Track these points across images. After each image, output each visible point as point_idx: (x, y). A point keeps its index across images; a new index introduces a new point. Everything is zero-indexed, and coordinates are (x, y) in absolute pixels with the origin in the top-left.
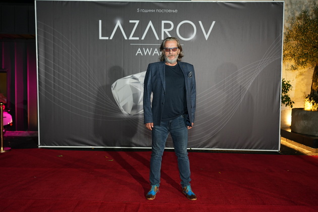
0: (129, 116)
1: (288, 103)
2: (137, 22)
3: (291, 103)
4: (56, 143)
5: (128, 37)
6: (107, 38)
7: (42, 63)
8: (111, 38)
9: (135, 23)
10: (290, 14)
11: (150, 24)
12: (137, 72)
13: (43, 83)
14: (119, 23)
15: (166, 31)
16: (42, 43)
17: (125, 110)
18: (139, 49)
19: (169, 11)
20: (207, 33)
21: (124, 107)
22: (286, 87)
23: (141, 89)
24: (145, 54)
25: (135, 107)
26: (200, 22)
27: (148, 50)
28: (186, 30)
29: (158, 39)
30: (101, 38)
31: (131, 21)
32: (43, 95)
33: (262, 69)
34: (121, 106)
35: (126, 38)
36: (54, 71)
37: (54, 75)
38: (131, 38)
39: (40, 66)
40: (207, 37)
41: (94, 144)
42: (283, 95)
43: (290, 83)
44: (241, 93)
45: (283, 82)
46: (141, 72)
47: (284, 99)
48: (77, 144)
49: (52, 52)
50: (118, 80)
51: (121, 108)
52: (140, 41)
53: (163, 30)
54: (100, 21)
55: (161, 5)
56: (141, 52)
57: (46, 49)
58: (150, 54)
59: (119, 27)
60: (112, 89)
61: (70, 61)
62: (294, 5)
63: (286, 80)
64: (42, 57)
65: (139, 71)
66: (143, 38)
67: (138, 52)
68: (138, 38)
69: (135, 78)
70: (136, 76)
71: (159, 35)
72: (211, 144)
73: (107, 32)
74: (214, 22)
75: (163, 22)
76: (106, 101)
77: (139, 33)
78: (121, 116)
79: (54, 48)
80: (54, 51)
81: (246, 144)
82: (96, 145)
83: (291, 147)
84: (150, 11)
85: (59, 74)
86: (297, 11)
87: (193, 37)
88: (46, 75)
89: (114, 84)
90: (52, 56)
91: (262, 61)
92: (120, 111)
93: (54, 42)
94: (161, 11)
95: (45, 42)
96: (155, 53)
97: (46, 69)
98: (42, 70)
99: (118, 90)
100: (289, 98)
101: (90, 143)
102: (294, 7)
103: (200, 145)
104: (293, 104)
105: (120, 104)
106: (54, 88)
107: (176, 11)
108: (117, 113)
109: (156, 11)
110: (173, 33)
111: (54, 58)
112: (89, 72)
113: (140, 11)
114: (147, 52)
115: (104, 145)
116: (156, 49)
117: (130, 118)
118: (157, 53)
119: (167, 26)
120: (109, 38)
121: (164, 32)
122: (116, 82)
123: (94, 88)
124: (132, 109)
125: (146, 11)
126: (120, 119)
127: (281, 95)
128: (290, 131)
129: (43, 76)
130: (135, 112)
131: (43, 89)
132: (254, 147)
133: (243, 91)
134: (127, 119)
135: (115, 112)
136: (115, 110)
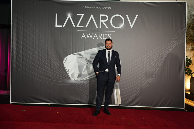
0: (76, 82)
1: (190, 74)
2: (83, 15)
3: (192, 74)
4: (23, 101)
5: (76, 25)
6: (61, 26)
7: (15, 43)
8: (64, 26)
9: (81, 16)
10: (188, 13)
11: (92, 16)
12: (82, 51)
13: (15, 57)
14: (69, 16)
15: (103, 21)
16: (15, 29)
17: (73, 78)
18: (84, 34)
19: (105, 8)
20: (132, 24)
21: (72, 75)
22: (189, 62)
23: (84, 62)
24: (88, 37)
25: (79, 76)
26: (127, 16)
27: (90, 34)
28: (117, 21)
29: (97, 27)
30: (56, 26)
31: (78, 15)
32: (14, 65)
33: (171, 49)
34: (70, 74)
35: (74, 26)
36: (23, 49)
37: (23, 52)
38: (78, 26)
39: (13, 45)
40: (132, 26)
41: (50, 101)
42: (187, 68)
43: (191, 60)
44: (156, 66)
45: (186, 59)
46: (84, 50)
48: (38, 101)
49: (22, 35)
50: (69, 57)
51: (70, 76)
52: (84, 28)
53: (101, 21)
54: (56, 14)
55: (100, 4)
56: (85, 36)
57: (18, 33)
58: (91, 38)
59: (69, 18)
60: (64, 62)
61: (34, 42)
63: (189, 57)
64: (15, 39)
65: (84, 49)
66: (86, 27)
67: (83, 36)
68: (83, 27)
69: (80, 55)
70: (81, 53)
71: (98, 24)
72: (134, 103)
73: (61, 22)
74: (137, 16)
75: (101, 15)
76: (59, 71)
77: (83, 23)
78: (70, 81)
79: (23, 33)
80: (23, 35)
81: (160, 103)
82: (52, 102)
83: (191, 105)
84: (92, 7)
85: (26, 51)
86: (192, 11)
87: (122, 26)
88: (17, 52)
89: (65, 59)
91: (171, 43)
92: (69, 78)
93: (23, 28)
94: (100, 8)
95: (17, 28)
96: (94, 37)
97: (17, 47)
98: (15, 48)
99: (68, 63)
100: (191, 70)
101: (47, 100)
102: (190, 8)
103: (126, 103)
105: (69, 73)
106: (22, 61)
107: (110, 8)
108: (67, 79)
109: (96, 7)
110: (108, 23)
111: (23, 39)
112: (48, 50)
113: (85, 7)
114: (89, 36)
115: (57, 102)
116: (96, 34)
117: (76, 83)
118: (97, 37)
119: (104, 18)
120: (62, 26)
121: (102, 22)
122: (66, 57)
123: (51, 62)
124: (78, 77)
125: (89, 8)
126: (69, 83)
127: (185, 68)
128: (189, 93)
129: (15, 52)
130: (79, 79)
131: (15, 61)
132: (166, 105)
133: (158, 64)
134: (74, 83)
135: (66, 79)
136: (66, 77)
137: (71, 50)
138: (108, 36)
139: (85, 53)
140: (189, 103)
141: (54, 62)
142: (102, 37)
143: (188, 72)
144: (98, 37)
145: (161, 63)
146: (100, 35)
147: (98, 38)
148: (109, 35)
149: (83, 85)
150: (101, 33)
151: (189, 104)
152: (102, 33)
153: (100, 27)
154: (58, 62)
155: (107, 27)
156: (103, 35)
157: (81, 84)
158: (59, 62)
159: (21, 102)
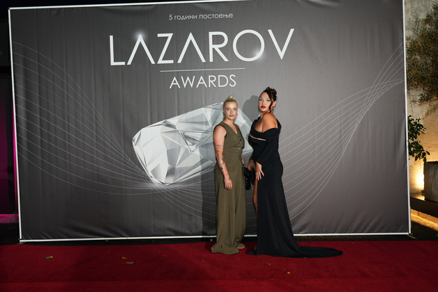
0: (163, 187)
1: (420, 155)
2: (170, 36)
3: (424, 154)
4: (48, 236)
5: (156, 59)
6: (123, 63)
7: (22, 107)
8: (129, 63)
9: (167, 38)
10: (411, 17)
11: (191, 37)
12: (172, 116)
13: (24, 138)
14: (140, 39)
15: (217, 47)
16: (21, 76)
17: (156, 178)
18: (175, 78)
19: (220, 16)
20: (281, 50)
21: (153, 172)
22: (415, 129)
23: (180, 142)
24: (185, 85)
25: (171, 172)
26: (270, 31)
27: (188, 78)
28: (248, 45)
29: (203, 60)
30: (113, 63)
31: (159, 35)
32: (25, 157)
33: (374, 101)
34: (149, 170)
35: (153, 62)
36: (41, 119)
37: (41, 126)
38: (161, 61)
39: (18, 112)
40: (282, 54)
41: (108, 234)
42: (411, 141)
43: (421, 123)
44: (341, 141)
45: (409, 121)
46: (179, 115)
47: (412, 149)
48: (78, 234)
49: (38, 89)
50: (144, 131)
51: (150, 174)
52: (175, 65)
53: (211, 46)
54: (111, 37)
55: (207, 7)
56: (177, 83)
57: (27, 85)
58: (192, 85)
59: (140, 45)
60: (134, 144)
61: (66, 102)
62: (416, 3)
63: (415, 118)
64: (22, 97)
65: (177, 113)
66: (180, 61)
67: (172, 84)
68: (172, 62)
69: (169, 125)
70: (172, 121)
71: (206, 54)
73: (122, 54)
74: (292, 30)
75: (211, 34)
76: (125, 163)
77: (173, 53)
78: (150, 186)
79: (40, 83)
80: (40, 87)
81: (355, 225)
82: (112, 235)
83: (428, 225)
84: (189, 17)
85: (48, 124)
87: (259, 54)
88: (29, 126)
89: (136, 137)
90: (38, 95)
91: (373, 88)
92: (148, 179)
93: (39, 73)
94: (207, 16)
95: (26, 74)
96: (199, 83)
97: (28, 116)
98: (23, 118)
99: (144, 146)
100: (421, 147)
101: (102, 232)
102: (416, 6)
104: (427, 155)
105: (147, 168)
106: (41, 146)
107: (231, 15)
108: (143, 181)
109: (198, 17)
110: (227, 50)
111: (40, 98)
112: (96, 118)
113: (173, 18)
114: (188, 82)
115: (125, 235)
116: (202, 78)
117: (164, 190)
118: (204, 83)
119: (218, 40)
120: (126, 63)
121: (213, 49)
122: (139, 133)
123: (104, 144)
124: (167, 175)
125: (183, 18)
126: (149, 191)
127: (407, 143)
128: (422, 198)
129: (23, 128)
130: (171, 180)
131: (25, 148)
132: (368, 229)
133: (344, 138)
134: (160, 190)
135: (140, 181)
136: (140, 177)
137: (149, 117)
138: (229, 79)
139: (180, 122)
140: (424, 220)
141: (111, 144)
142: (216, 83)
143: (414, 150)
144: (207, 83)
145: (352, 135)
146: (212, 79)
147: (208, 86)
148: (232, 77)
149: (181, 192)
150: (212, 73)
151: (423, 224)
152: (216, 74)
153: (211, 60)
154: (120, 144)
155: (226, 60)
156: (217, 78)
157: (176, 190)
158: (122, 143)
159: (43, 237)
